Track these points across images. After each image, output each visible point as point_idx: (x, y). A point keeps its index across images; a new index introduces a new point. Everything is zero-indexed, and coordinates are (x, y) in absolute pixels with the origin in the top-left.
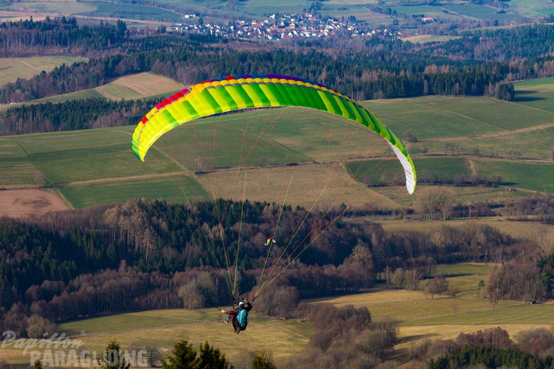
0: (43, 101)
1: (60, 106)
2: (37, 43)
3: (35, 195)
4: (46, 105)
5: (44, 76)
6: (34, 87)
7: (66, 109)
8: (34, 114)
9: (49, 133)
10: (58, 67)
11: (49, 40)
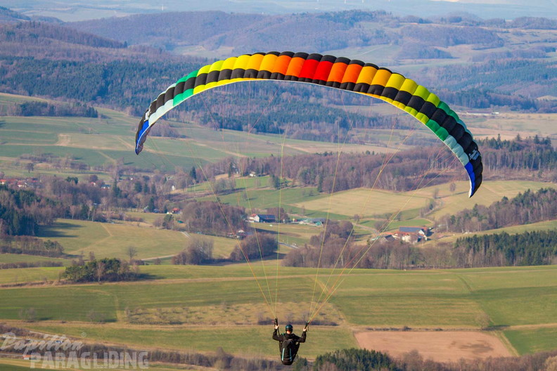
0: (498, 231)
1: (516, 238)
2: (502, 165)
3: (475, 337)
4: (501, 235)
5: (506, 203)
6: (493, 215)
7: (523, 241)
8: (487, 246)
9: (502, 268)
10: (523, 193)
11: (517, 162)
